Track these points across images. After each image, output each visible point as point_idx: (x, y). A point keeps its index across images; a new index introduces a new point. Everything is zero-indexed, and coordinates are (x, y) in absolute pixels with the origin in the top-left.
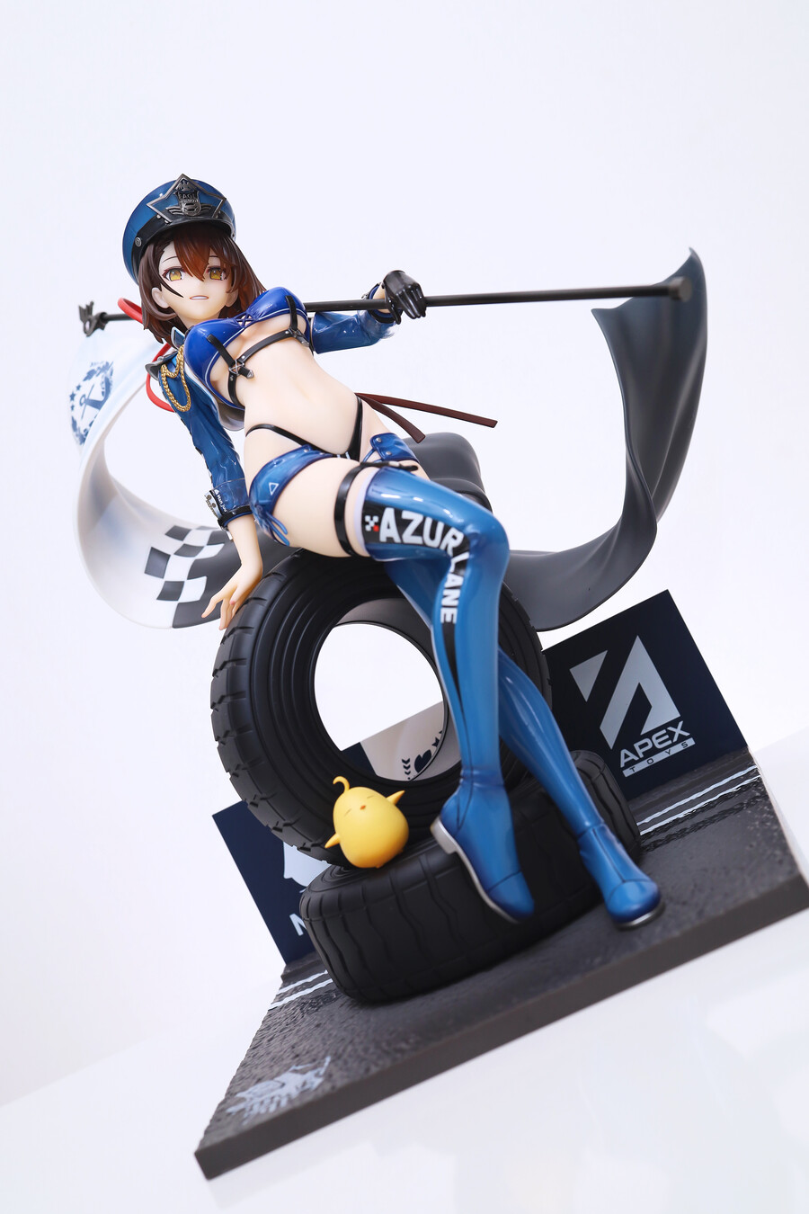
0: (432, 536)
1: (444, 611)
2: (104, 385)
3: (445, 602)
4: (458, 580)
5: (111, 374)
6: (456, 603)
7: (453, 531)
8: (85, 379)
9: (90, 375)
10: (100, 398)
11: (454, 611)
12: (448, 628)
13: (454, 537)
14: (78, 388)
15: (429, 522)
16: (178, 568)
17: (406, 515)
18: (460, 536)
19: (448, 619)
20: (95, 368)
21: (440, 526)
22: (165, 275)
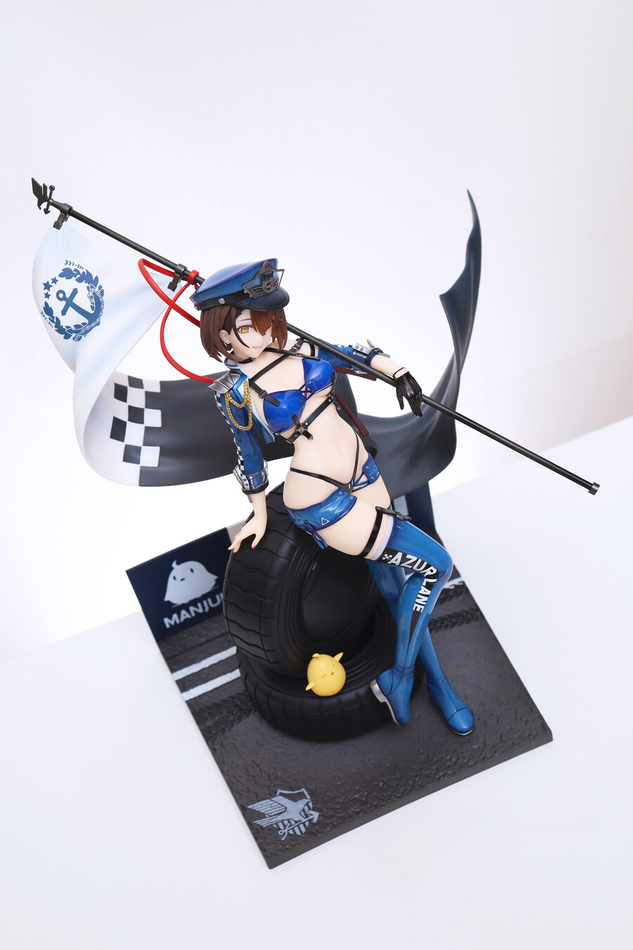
0: (419, 567)
1: (416, 605)
2: (93, 301)
3: (417, 600)
4: (428, 592)
5: (102, 293)
6: (425, 603)
7: (432, 568)
8: (61, 275)
9: (67, 274)
10: (92, 312)
11: (423, 607)
12: (416, 614)
13: (432, 571)
14: (55, 281)
15: (420, 561)
16: (135, 434)
17: (408, 556)
18: (435, 571)
19: (418, 610)
20: (72, 268)
21: (425, 564)
22: (239, 329)
